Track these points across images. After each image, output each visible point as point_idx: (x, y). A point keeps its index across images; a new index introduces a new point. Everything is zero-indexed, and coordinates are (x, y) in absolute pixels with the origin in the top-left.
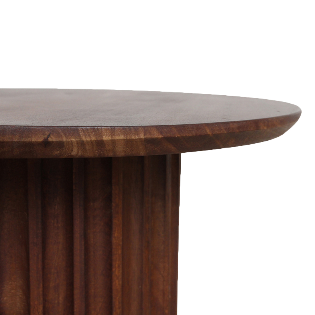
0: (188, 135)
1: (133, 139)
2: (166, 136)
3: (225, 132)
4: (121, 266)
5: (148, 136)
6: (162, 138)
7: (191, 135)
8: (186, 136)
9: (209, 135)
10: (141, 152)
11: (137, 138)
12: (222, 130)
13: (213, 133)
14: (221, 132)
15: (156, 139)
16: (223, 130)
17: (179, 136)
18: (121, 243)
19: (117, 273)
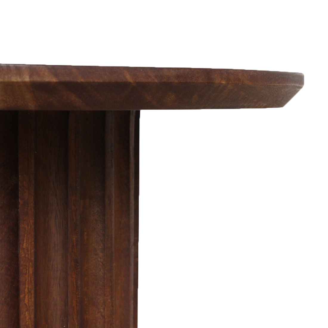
0: (96, 81)
1: (13, 82)
2: (63, 79)
3: (156, 81)
4: (33, 292)
5: (36, 79)
6: (56, 83)
7: (101, 81)
8: (94, 82)
9: (130, 83)
10: (30, 104)
11: (19, 80)
12: (150, 76)
13: (137, 81)
14: (150, 80)
15: (49, 84)
16: (153, 78)
17: (82, 80)
18: (33, 259)
19: (26, 301)
